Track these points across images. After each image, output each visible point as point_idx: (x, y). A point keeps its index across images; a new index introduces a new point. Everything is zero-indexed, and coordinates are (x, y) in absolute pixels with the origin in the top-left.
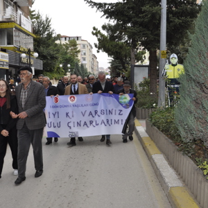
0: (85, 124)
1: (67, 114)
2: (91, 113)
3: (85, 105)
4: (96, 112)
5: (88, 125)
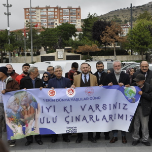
0: (85, 118)
1: (65, 109)
2: (91, 107)
3: (85, 99)
4: (97, 106)
5: (88, 120)
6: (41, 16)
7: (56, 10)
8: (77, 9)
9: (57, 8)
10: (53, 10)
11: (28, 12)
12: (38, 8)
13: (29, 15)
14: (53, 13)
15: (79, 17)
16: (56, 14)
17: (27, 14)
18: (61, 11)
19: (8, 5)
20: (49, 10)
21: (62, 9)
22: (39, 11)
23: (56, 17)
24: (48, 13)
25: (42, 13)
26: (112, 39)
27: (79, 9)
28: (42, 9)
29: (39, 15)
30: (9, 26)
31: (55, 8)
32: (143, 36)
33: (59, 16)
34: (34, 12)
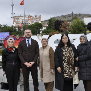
6: (22, 20)
7: (29, 17)
8: (39, 16)
9: (30, 16)
10: (28, 17)
11: (16, 18)
12: (20, 16)
13: (16, 20)
14: (28, 18)
15: (40, 20)
16: (29, 19)
17: (15, 19)
18: (32, 17)
19: (13, 13)
20: (26, 17)
21: (32, 16)
22: (21, 18)
23: (29, 20)
24: (26, 18)
25: (22, 19)
26: (65, 29)
27: (40, 16)
28: (22, 16)
29: (21, 20)
30: (13, 24)
31: (29, 16)
32: (80, 27)
33: (31, 20)
34: (18, 18)
